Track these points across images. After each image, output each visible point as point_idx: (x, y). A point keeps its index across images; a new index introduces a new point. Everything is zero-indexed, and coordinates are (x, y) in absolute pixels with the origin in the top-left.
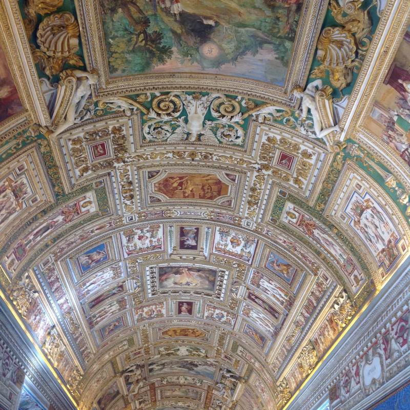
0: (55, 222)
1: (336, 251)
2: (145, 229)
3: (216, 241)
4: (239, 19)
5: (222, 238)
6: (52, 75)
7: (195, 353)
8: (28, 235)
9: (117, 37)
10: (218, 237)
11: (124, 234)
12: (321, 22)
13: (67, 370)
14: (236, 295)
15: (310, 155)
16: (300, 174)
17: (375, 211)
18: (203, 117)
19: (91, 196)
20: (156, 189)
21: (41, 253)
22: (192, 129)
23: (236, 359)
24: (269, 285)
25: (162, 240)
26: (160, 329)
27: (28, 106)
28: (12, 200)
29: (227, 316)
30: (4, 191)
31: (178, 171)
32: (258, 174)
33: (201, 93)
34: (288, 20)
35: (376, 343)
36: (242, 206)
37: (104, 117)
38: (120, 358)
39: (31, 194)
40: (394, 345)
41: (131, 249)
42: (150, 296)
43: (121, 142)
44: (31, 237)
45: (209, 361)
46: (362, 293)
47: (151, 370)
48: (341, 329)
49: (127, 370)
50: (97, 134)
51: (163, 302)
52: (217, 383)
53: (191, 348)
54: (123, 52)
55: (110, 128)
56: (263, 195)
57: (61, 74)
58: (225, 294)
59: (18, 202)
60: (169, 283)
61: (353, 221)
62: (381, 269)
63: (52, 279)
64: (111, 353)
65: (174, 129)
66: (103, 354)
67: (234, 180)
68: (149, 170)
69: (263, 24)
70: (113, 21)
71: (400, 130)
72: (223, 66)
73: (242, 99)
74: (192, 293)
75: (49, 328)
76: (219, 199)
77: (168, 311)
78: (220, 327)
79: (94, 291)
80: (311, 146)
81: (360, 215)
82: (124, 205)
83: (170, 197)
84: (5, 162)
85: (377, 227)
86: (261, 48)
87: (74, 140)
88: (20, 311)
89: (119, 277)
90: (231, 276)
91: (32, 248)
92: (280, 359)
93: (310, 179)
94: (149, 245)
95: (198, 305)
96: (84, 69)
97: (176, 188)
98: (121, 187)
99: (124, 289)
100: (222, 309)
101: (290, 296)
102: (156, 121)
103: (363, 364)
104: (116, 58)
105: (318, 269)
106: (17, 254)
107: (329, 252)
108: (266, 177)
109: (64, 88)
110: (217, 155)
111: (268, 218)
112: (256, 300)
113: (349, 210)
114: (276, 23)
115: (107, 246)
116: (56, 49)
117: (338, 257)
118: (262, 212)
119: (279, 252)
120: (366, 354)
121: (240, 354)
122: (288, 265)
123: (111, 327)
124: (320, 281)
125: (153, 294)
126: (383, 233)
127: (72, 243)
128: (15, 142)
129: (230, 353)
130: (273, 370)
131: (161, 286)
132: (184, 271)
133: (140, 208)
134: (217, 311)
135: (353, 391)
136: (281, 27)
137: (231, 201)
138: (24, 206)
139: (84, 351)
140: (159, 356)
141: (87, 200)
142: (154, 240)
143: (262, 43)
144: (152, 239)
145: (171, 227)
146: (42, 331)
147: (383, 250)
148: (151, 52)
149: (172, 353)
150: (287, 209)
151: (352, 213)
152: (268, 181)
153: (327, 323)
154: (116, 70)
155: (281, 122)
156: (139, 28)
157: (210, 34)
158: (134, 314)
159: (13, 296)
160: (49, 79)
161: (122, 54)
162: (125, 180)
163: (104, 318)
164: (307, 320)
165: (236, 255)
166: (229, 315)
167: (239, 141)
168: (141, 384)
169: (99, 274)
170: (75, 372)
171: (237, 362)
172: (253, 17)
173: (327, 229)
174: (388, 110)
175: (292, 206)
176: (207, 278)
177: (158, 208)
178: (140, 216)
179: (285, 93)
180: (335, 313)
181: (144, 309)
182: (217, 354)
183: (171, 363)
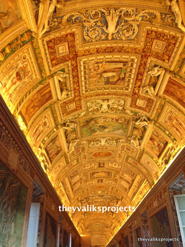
1: (144, 170)
2: (89, 165)
4: (113, 125)
7: (104, 192)
9: (84, 131)
10: (110, 164)
11: (83, 167)
12: (133, 128)
14: (116, 177)
16: (132, 152)
17: (152, 164)
18: (105, 141)
20: (92, 156)
21: (63, 177)
22: (102, 144)
24: (126, 176)
25: (93, 166)
26: (92, 187)
28: (58, 168)
29: (114, 183)
31: (98, 152)
32: (121, 151)
33: (104, 137)
35: (156, 197)
36: (117, 158)
37: (80, 145)
38: (80, 197)
39: (62, 165)
40: (160, 199)
41: (84, 169)
42: (89, 179)
43: (83, 149)
44: (61, 175)
45: (108, 195)
46: (152, 182)
47: (89, 199)
48: (148, 190)
49: (82, 200)
51: (93, 180)
52: (111, 201)
53: (102, 191)
55: (81, 147)
56: (123, 156)
58: (113, 177)
60: (95, 175)
62: (155, 178)
63: (65, 182)
64: (77, 196)
65: (97, 144)
66: (75, 197)
67: (114, 153)
68: (91, 152)
69: (119, 126)
70: (83, 129)
72: (110, 133)
73: (115, 138)
74: (102, 177)
75: (63, 195)
76: (110, 156)
77: (95, 182)
78: (111, 186)
79: (74, 181)
81: (149, 164)
82: (83, 161)
83: (96, 157)
85: (153, 168)
89: (81, 177)
90: (114, 173)
91: (61, 177)
92: (132, 195)
93: (135, 154)
94: (90, 168)
95: (104, 180)
96: (76, 139)
97: (98, 155)
99: (82, 179)
100: (112, 181)
101: (133, 179)
102: (93, 143)
103: (153, 201)
105: (140, 174)
106: (58, 180)
107: (142, 170)
111: (124, 160)
112: (123, 179)
113: (146, 162)
114: (122, 126)
115: (78, 170)
117: (145, 172)
119: (129, 168)
120: (154, 199)
121: (119, 192)
122: (131, 172)
123: (78, 189)
124: (141, 177)
127: (70, 172)
128: (60, 157)
129: (115, 192)
130: (130, 198)
131: (93, 176)
132: (100, 172)
133: (87, 160)
134: (110, 181)
135: (152, 208)
136: (124, 127)
137: (113, 157)
138: (60, 169)
139: (70, 197)
140: (92, 194)
141: (74, 162)
142: (91, 166)
143: (119, 129)
145: (96, 163)
147: (155, 174)
148: (92, 132)
149: (96, 193)
152: (123, 153)
153: (144, 188)
154: (83, 137)
155: (126, 142)
157: (106, 128)
160: (68, 143)
161: (85, 134)
162: (84, 156)
163: (76, 187)
164: (138, 186)
165: (116, 168)
167: (115, 145)
168: (86, 203)
169: (76, 177)
171: (118, 195)
172: (117, 125)
173: (141, 165)
174: (151, 145)
175: (131, 159)
176: (107, 173)
177: (92, 159)
178: (87, 162)
179: (126, 137)
180: (146, 186)
181: (88, 183)
182: (111, 192)
183: (96, 196)
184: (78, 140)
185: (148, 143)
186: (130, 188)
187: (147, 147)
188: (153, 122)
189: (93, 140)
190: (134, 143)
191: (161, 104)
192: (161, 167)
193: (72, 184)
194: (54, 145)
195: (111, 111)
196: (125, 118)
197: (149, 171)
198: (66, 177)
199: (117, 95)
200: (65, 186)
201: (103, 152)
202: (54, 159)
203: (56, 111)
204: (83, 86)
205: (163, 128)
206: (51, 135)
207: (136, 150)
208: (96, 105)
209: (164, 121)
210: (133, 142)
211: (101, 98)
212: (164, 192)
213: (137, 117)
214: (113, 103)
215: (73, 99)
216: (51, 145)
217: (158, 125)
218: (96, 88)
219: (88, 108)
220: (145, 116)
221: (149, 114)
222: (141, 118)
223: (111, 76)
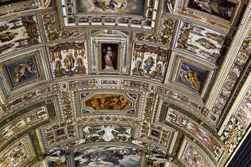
7: (121, 135)
14: (173, 7)
26: (83, 96)
29: (158, 61)
42: (66, 23)
51: (83, 44)
53: (116, 129)
77: (90, 62)
78: (147, 86)
95: (124, 49)
121: (169, 120)
125: (71, 21)
131: (79, 8)
134: (146, 56)
140: (84, 141)
149: (97, 138)
158: (50, 59)
166: (160, 58)
171: (165, 134)
181: (62, 52)
182: (142, 131)
183: (97, 155)
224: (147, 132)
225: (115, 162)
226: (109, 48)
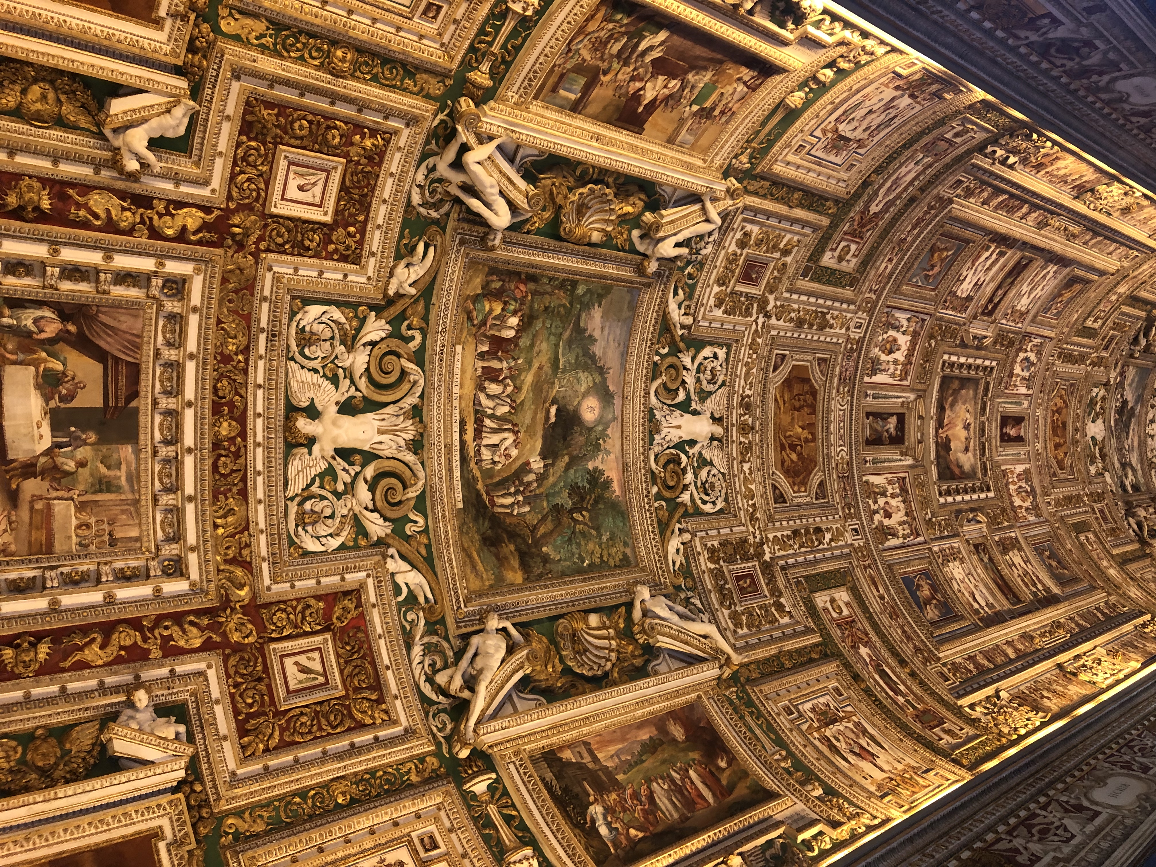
0: (871, 659)
1: (909, 171)
2: (872, 507)
3: (890, 381)
4: (547, 368)
5: (884, 370)
6: (643, 655)
7: (1098, 406)
8: (897, 704)
9: (580, 554)
10: (880, 378)
11: (882, 543)
12: (553, 243)
13: (1144, 645)
14: (985, 337)
15: (745, 234)
16: (775, 248)
17: (843, 118)
18: (687, 416)
19: (821, 600)
20: (803, 489)
21: (927, 684)
22: (704, 434)
23: (1111, 329)
24: (968, 280)
25: (890, 476)
26: (1055, 475)
27: (694, 695)
28: (842, 728)
29: (1026, 351)
30: (829, 740)
31: (772, 454)
32: (774, 317)
33: (650, 421)
34: (548, 293)
35: (1088, 89)
36: (828, 339)
37: (696, 576)
38: (1114, 547)
39: (827, 697)
40: (1095, 59)
41: (908, 531)
42: (991, 495)
43: (730, 550)
44: (901, 700)
45: (1116, 378)
46: (988, 121)
47: (1136, 488)
48: (1056, 148)
49: (1136, 534)
50: (722, 588)
51: (1003, 471)
53: (1090, 414)
54: (600, 546)
55: (712, 566)
56: (810, 304)
57: (641, 641)
58: (984, 359)
59: (842, 719)
60: (967, 460)
61: (858, 151)
62: (946, 95)
63: (971, 667)
64: (1105, 563)
65: (705, 462)
66: (1108, 580)
67: (784, 356)
68: (771, 501)
69: (553, 331)
70: (559, 560)
71: (714, 97)
72: (611, 388)
73: (657, 353)
74: (983, 419)
75: (1065, 676)
76: (816, 381)
77: (1019, 462)
78: (1048, 364)
79: (987, 594)
80: (732, 234)
81: (848, 140)
82: (833, 544)
83: (815, 466)
84: (783, 735)
85: (870, 112)
86: (586, 330)
87: (735, 625)
88: (1038, 724)
89: (959, 552)
90: (952, 350)
91: (919, 699)
92: (1112, 248)
93: (784, 230)
94: (900, 499)
95: (1006, 406)
96: (630, 606)
97: (800, 455)
98: (803, 550)
99: (980, 541)
100: (1014, 361)
101: (990, 240)
102: (695, 493)
103: (1127, 107)
104: (609, 555)
105: (939, 199)
106: (932, 724)
107: (911, 183)
108: (778, 303)
109: (659, 637)
110: (743, 388)
111: (848, 293)
112: (996, 300)
113: (838, 160)
114: (553, 312)
115: (905, 573)
116: (606, 648)
117: (920, 167)
118: (837, 304)
119: (908, 268)
120: (1108, 103)
121: (1100, 322)
122: (933, 250)
123: (1054, 564)
124: (962, 193)
125: (989, 490)
126: (880, 101)
127: (904, 632)
128: (748, 718)
129: (1098, 341)
130: (1133, 259)
131: (971, 475)
132: (944, 436)
133: (837, 516)
134: (1017, 370)
136: (558, 302)
137: (819, 359)
138: (849, 709)
139: (1103, 614)
140: (1107, 474)
141: (828, 605)
142: (890, 491)
143: (579, 331)
144: (888, 494)
145: (866, 462)
146: (1070, 687)
147: (912, 96)
148: (596, 502)
149: (1101, 450)
150: (833, 261)
151: (845, 153)
152: (786, 300)
153: (1043, 172)
154: (625, 555)
155: (693, 288)
156: (565, 520)
157: (567, 412)
158: (1027, 522)
159: (1009, 734)
160: (648, 661)
161: (603, 546)
162: (791, 542)
163: (1037, 577)
164: (1035, 207)
165: (913, 344)
166: (1024, 347)
167: (721, 353)
169: (956, 586)
170: (1146, 630)
171: (1116, 326)
172: (544, 347)
173: (870, 191)
174: (681, 122)
175: (828, 254)
176: (956, 392)
177: (834, 486)
178: (850, 516)
179: (648, 285)
180: (1024, 161)
181: (1016, 504)
182: (1100, 366)
183: (1121, 450)
184: (644, 592)
185: (671, 141)
186: (1062, 261)
187: (705, 151)
188: (466, 104)
189: (667, 494)
190: (680, 238)
191: (268, 41)
192: (843, 49)
193: (1003, 604)
194: (620, 777)
195: (406, 387)
196: (476, 299)
197: (906, 137)
198: (930, 658)
199: (246, 350)
200: (999, 660)
201: (778, 428)
202: (744, 774)
203: (302, 793)
204: (110, 600)
205: (498, 29)
206: (508, 819)
207: (745, 220)
208: (340, 488)
209: (430, 28)
210: (678, 245)
211: (268, 460)
212: (1032, 24)
213: (454, 215)
214: (335, 381)
215: (232, 661)
216: (608, 810)
217: (485, 67)
218: (156, 500)
219: (363, 543)
220: (431, 161)
221: (396, 132)
222: (455, 191)
223: (47, 399)
224: (1103, 357)
225: (1132, 413)
226: (1004, 430)
